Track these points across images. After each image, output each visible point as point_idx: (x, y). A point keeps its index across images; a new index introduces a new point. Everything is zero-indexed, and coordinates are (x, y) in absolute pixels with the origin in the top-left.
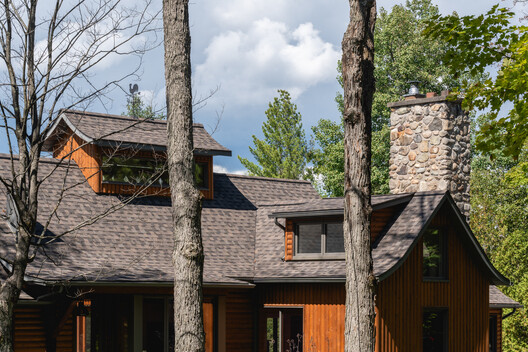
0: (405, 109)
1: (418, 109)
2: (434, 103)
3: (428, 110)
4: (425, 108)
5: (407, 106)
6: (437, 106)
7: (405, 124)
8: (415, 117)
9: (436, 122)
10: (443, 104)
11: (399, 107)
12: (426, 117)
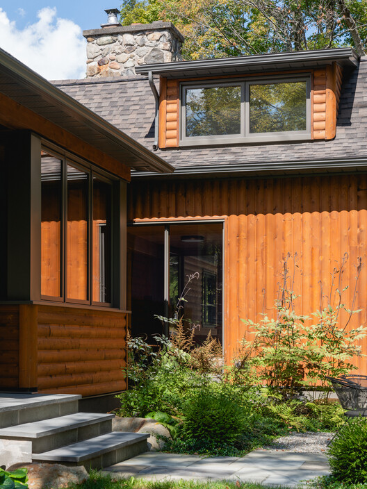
0: (109, 38)
1: (128, 38)
2: (152, 30)
3: (143, 40)
4: (138, 38)
5: (112, 34)
6: (157, 35)
7: (108, 57)
8: (124, 48)
9: (155, 53)
10: (166, 33)
11: (100, 36)
12: (140, 49)
